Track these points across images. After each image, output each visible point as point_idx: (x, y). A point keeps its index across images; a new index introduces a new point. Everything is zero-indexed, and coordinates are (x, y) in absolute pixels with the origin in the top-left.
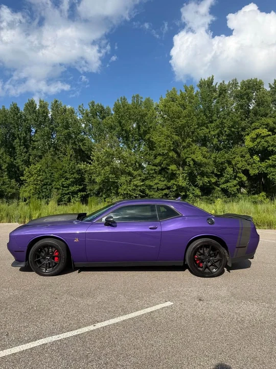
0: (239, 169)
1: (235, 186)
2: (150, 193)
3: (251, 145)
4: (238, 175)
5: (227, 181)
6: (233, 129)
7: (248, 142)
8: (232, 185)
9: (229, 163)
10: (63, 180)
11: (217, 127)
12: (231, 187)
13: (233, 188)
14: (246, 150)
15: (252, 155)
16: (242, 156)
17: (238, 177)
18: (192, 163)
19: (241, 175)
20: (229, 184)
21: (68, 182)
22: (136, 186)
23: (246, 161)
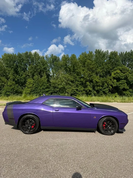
0: (109, 84)
1: (108, 90)
2: (77, 92)
3: (114, 76)
4: (109, 86)
5: (105, 89)
6: (108, 70)
7: (113, 75)
8: (107, 90)
9: (106, 82)
10: (43, 86)
11: (102, 69)
12: (106, 91)
13: (107, 91)
14: (112, 78)
15: (114, 79)
16: (111, 80)
17: (109, 87)
18: (95, 82)
19: (110, 86)
20: (105, 90)
21: (45, 87)
22: (73, 89)
23: (112, 82)
